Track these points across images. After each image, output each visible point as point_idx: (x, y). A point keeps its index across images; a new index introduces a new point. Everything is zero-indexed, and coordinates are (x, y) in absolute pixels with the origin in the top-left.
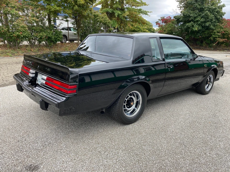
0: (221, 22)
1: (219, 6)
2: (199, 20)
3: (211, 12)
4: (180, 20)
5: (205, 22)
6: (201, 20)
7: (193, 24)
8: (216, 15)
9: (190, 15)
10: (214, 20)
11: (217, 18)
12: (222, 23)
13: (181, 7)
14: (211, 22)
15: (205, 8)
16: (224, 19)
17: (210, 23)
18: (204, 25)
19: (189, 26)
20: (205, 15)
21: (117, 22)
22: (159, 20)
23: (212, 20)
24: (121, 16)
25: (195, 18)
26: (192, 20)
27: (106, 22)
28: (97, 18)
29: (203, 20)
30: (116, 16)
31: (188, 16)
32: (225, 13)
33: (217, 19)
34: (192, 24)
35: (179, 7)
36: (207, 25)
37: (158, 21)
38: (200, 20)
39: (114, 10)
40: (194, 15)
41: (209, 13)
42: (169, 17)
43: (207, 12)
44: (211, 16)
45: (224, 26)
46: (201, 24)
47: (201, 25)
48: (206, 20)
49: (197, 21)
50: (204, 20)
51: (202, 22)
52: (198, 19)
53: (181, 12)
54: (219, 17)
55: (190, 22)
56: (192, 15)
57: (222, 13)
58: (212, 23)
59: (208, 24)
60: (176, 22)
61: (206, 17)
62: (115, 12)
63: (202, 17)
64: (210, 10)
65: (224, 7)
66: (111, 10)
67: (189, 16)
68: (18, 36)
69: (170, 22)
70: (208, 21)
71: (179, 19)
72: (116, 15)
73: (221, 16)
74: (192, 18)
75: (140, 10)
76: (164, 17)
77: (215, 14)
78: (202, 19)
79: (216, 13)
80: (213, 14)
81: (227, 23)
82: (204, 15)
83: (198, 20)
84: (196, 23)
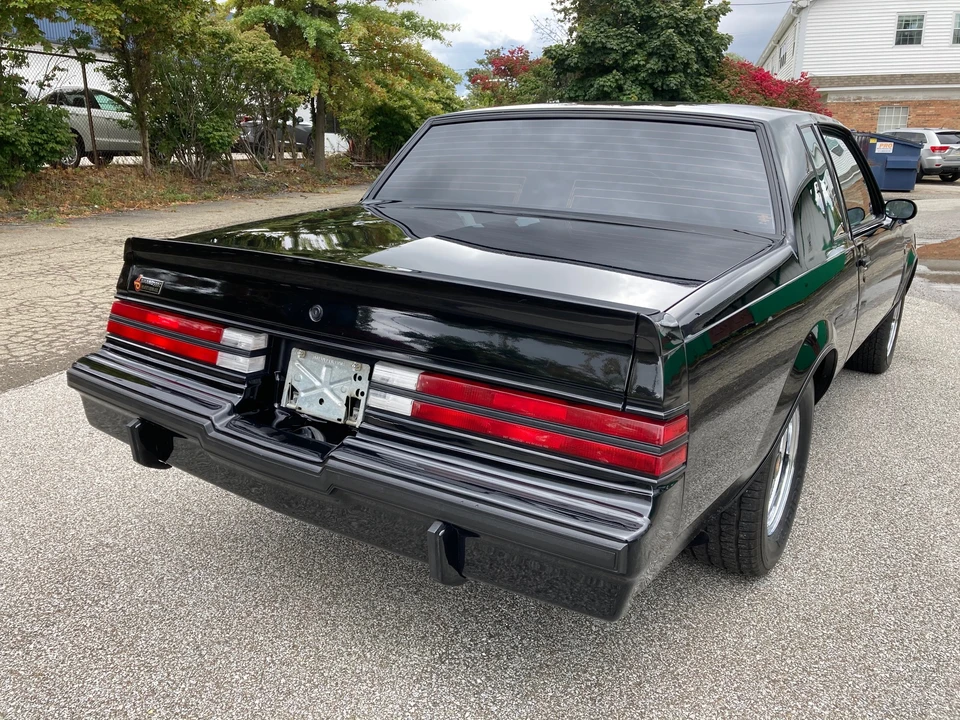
0: (716, 73)
1: (709, 10)
2: (642, 63)
3: (680, 34)
4: (567, 62)
5: (664, 73)
6: (648, 66)
7: (622, 82)
8: (700, 48)
9: (609, 46)
10: (696, 66)
11: (703, 59)
12: (722, 79)
13: (565, 10)
14: (685, 72)
15: (660, 17)
16: (728, 64)
17: (683, 79)
18: (660, 84)
19: (606, 89)
20: (664, 44)
21: (315, 68)
22: (481, 62)
23: (687, 65)
24: (329, 42)
25: (626, 55)
26: (616, 66)
27: (270, 66)
28: (230, 49)
29: (657, 63)
30: (312, 43)
31: (598, 49)
32: (730, 39)
33: (705, 61)
34: (617, 80)
35: (560, 12)
36: (672, 85)
37: (477, 66)
38: (644, 66)
39: (295, 14)
40: (622, 46)
41: (676, 38)
42: (521, 50)
43: (670, 34)
44: (685, 50)
45: (730, 89)
46: (650, 82)
47: (651, 86)
48: (667, 68)
49: (636, 69)
50: (660, 64)
51: (653, 73)
52: (636, 62)
53: (571, 31)
54: (710, 53)
55: (606, 70)
56: (613, 44)
57: (722, 39)
58: (687, 75)
59: (675, 82)
60: (552, 70)
61: (667, 53)
62: (299, 22)
63: (650, 55)
64: (678, 25)
65: (724, 14)
66: (281, 11)
67: (605, 50)
69: (526, 70)
70: (675, 71)
71: (564, 60)
72: (310, 34)
73: (718, 51)
74: (614, 56)
75: (409, 16)
76: (498, 50)
77: (699, 41)
78: (652, 62)
79: (702, 40)
80: (691, 42)
81: (737, 78)
82: (658, 43)
83: (638, 65)
84: (632, 78)
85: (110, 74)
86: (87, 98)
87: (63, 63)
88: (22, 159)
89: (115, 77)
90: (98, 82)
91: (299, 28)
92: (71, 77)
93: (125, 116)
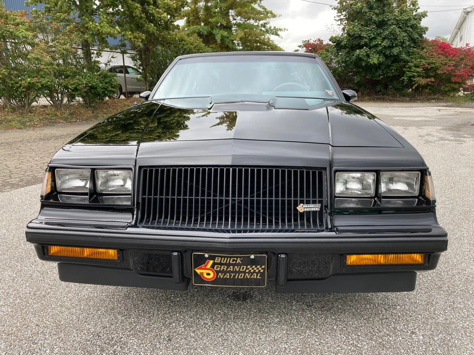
0: (419, 46)
1: (415, 15)
2: (379, 43)
3: (400, 28)
4: (341, 44)
5: (391, 47)
6: (382, 44)
7: (369, 52)
8: (410, 34)
9: (362, 35)
10: (408, 43)
11: (412, 39)
12: (423, 49)
13: (341, 20)
14: (402, 46)
15: (389, 20)
16: (426, 41)
17: (401, 49)
18: (389, 52)
19: (360, 56)
20: (391, 33)
22: (300, 46)
23: (403, 43)
24: (227, 40)
25: (371, 40)
26: (366, 45)
29: (387, 43)
30: (219, 41)
31: (357, 37)
32: (427, 29)
33: (413, 41)
34: (366, 52)
35: (338, 21)
36: (395, 53)
37: (298, 48)
38: (381, 44)
39: (212, 29)
40: (369, 35)
41: (397, 30)
42: (319, 40)
43: (394, 28)
44: (402, 35)
45: (427, 54)
46: (383, 52)
47: (384, 54)
48: (393, 44)
49: (376, 46)
50: (389, 43)
51: (385, 47)
52: (376, 43)
53: (344, 29)
54: (416, 36)
55: (361, 47)
56: (364, 34)
57: (422, 29)
58: (403, 48)
59: (396, 51)
60: (334, 48)
61: (393, 37)
62: (214, 32)
63: (384, 39)
64: (398, 23)
65: (424, 17)
66: (206, 28)
67: (361, 37)
68: (30, 87)
69: (321, 49)
70: (396, 46)
71: (340, 43)
72: (218, 38)
73: (421, 35)
74: (365, 40)
76: (309, 40)
77: (409, 30)
78: (384, 42)
79: (411, 30)
80: (405, 31)
81: (431, 48)
82: (388, 33)
83: (378, 44)
84: (374, 51)
85: (133, 59)
86: (124, 69)
87: (115, 55)
88: (99, 95)
89: (136, 60)
90: (129, 62)
91: (214, 35)
92: (118, 60)
93: (139, 76)
